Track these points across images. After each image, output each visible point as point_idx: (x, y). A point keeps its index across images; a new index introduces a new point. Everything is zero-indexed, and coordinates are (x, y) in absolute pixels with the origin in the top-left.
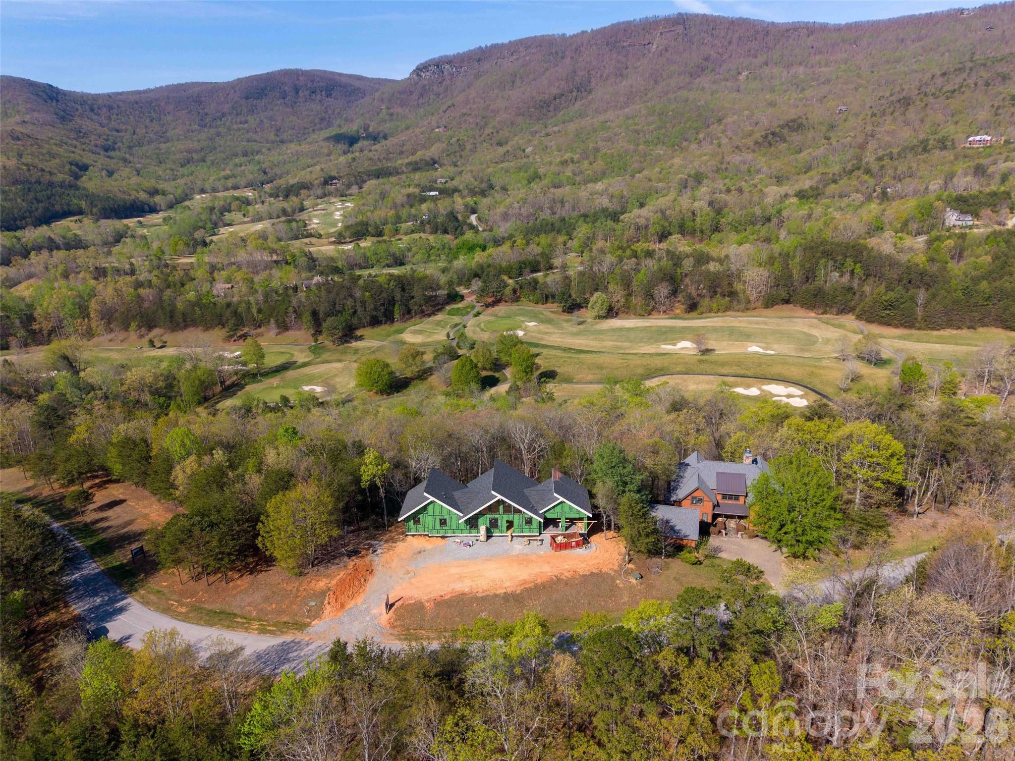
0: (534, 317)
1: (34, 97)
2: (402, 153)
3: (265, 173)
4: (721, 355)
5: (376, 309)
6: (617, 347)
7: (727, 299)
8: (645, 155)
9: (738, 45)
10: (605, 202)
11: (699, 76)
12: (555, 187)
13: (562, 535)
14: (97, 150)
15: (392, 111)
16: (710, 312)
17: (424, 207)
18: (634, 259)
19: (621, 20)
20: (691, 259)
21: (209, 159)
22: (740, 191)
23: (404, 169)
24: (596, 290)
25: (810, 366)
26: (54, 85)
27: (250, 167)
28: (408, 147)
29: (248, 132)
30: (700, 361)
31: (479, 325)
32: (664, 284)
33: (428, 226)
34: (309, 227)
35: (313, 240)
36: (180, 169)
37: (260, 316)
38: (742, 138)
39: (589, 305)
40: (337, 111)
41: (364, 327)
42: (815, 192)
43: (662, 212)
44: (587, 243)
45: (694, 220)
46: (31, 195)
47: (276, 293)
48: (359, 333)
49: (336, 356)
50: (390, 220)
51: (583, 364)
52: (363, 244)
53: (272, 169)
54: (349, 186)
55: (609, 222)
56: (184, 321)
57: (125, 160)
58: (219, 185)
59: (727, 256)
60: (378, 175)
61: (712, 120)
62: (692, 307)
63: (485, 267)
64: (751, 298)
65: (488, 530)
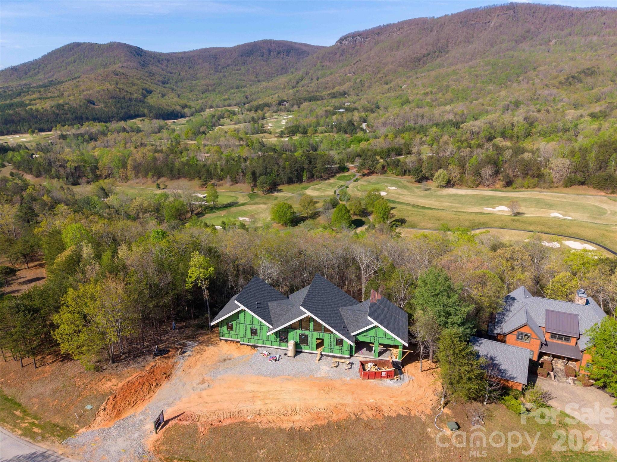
0: (395, 184)
1: (129, 54)
2: (326, 88)
3: (247, 98)
4: (530, 217)
5: (292, 173)
6: (452, 207)
7: (536, 179)
8: (481, 90)
9: (551, 23)
10: (451, 117)
11: (522, 42)
12: (418, 107)
13: (373, 362)
14: (159, 83)
15: (323, 64)
16: (522, 187)
17: (334, 117)
18: (469, 149)
19: (472, 8)
20: (511, 150)
21: (217, 90)
22: (548, 111)
23: (326, 97)
24: (440, 168)
25: (601, 229)
26: (141, 47)
27: (239, 94)
28: (330, 84)
29: (240, 75)
30: (514, 220)
31: (356, 187)
32: (490, 166)
33: (335, 128)
34: (265, 128)
35: (266, 135)
36: (201, 95)
37: (222, 173)
38: (551, 80)
39: (435, 178)
40: (291, 64)
41: (284, 184)
42: (604, 114)
43: (491, 124)
44: (436, 139)
45: (512, 129)
46: (119, 105)
47: (234, 160)
48: (279, 187)
49: (264, 200)
50: (313, 124)
51: (426, 216)
52: (295, 138)
53: (251, 96)
54: (292, 106)
55: (453, 128)
56: (179, 174)
57: (173, 89)
58: (220, 103)
59: (538, 149)
60: (310, 100)
61: (529, 68)
62: (509, 184)
63: (366, 150)
64: (554, 180)
65: (297, 345)
